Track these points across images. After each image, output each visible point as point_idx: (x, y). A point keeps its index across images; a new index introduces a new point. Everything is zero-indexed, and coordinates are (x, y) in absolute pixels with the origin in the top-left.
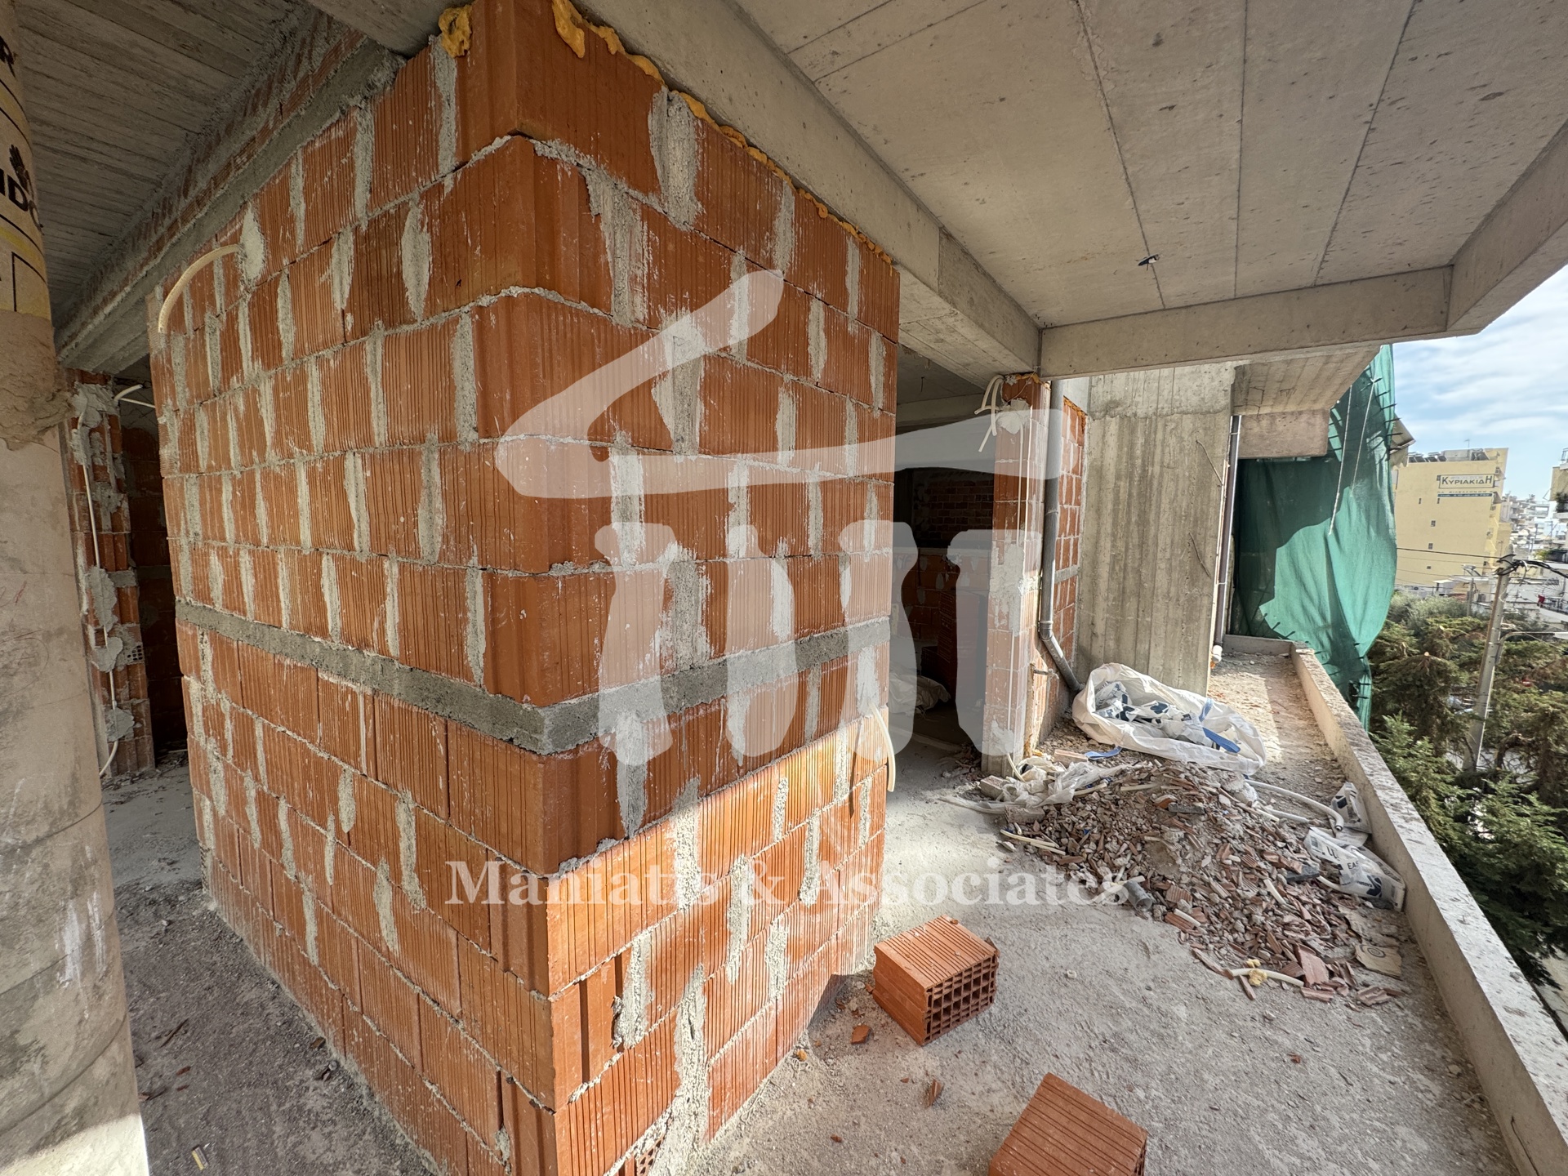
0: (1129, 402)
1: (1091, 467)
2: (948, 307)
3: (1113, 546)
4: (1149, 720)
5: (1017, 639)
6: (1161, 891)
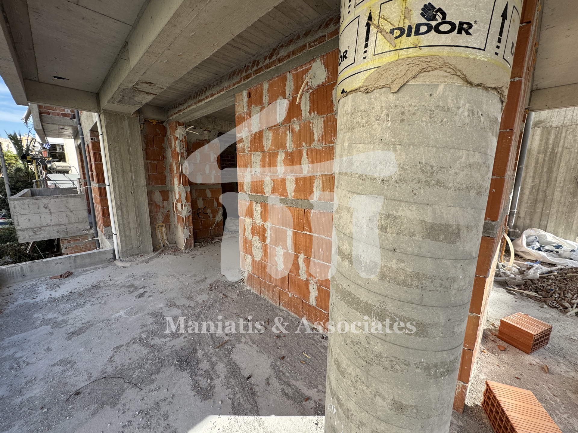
0: (548, 121)
3: (533, 181)
4: (552, 251)
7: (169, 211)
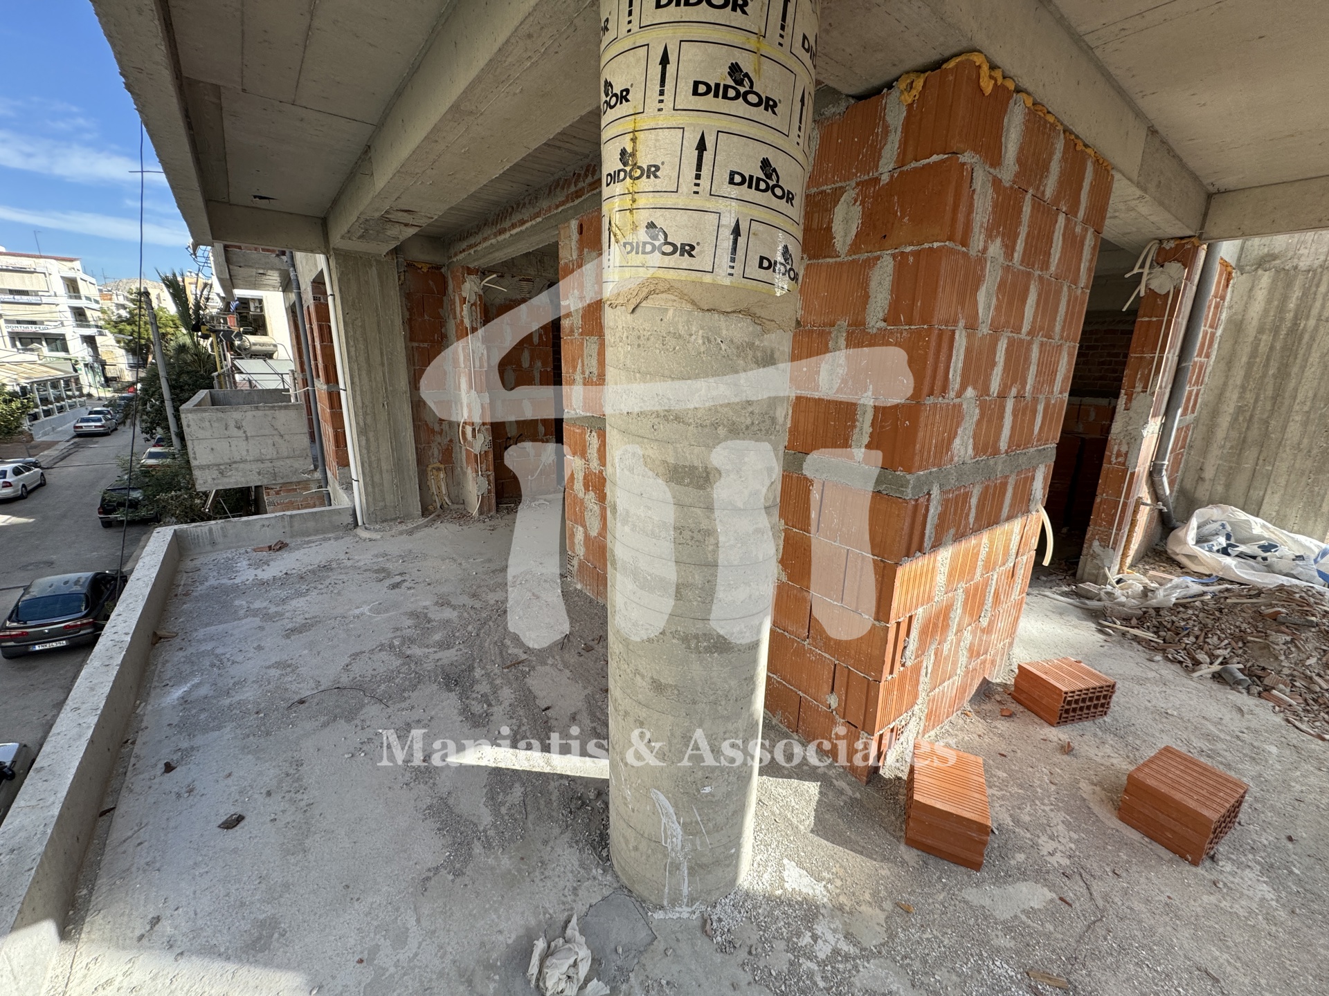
0: (1290, 254)
1: (1230, 321)
2: (1138, 193)
3: (1241, 398)
4: (1254, 557)
6: (1259, 678)
7: (451, 441)
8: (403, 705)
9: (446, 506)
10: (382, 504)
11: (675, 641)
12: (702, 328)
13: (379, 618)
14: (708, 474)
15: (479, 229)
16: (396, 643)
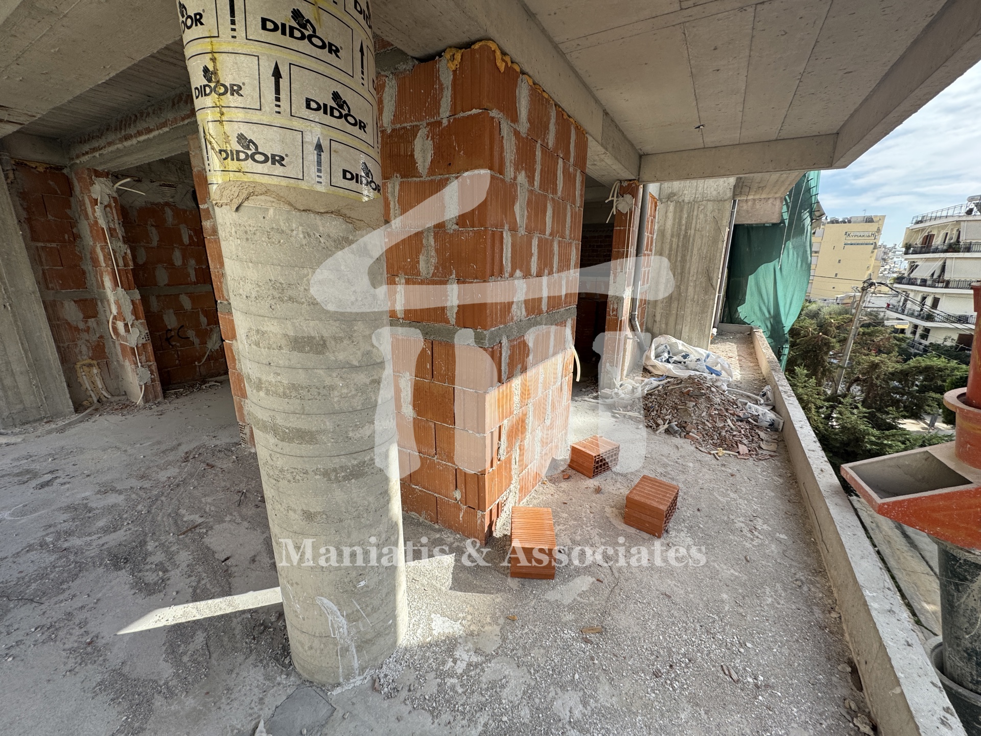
0: (680, 193)
1: (659, 230)
2: (603, 150)
4: (680, 363)
5: (621, 321)
6: (684, 427)
7: (101, 337)
8: (61, 597)
9: (104, 399)
10: (20, 406)
11: (317, 477)
12: (301, 225)
13: (24, 520)
14: (324, 341)
15: (100, 134)
16: (49, 539)
